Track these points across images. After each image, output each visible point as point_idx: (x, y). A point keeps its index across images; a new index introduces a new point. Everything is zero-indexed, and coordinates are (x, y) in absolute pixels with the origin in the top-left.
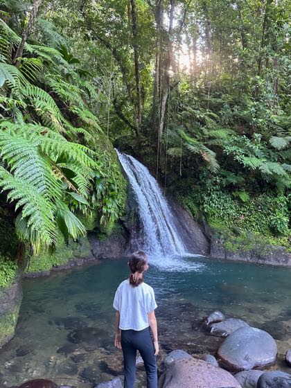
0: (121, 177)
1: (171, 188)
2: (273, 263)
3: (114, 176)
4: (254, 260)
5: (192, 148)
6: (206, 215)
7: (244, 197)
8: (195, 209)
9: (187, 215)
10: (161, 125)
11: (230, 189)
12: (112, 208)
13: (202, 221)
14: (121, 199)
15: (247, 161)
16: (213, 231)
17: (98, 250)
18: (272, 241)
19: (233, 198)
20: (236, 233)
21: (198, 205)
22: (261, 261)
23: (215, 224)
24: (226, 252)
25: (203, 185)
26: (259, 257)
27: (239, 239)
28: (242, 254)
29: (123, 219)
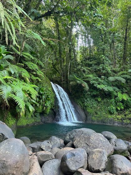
0: (52, 93)
1: (73, 96)
2: (109, 124)
3: (50, 93)
4: (102, 123)
5: (78, 82)
6: (86, 106)
7: (99, 99)
8: (82, 104)
9: (79, 107)
10: (68, 73)
11: (94, 96)
12: (48, 104)
13: (84, 109)
14: (52, 101)
15: (99, 86)
16: (88, 113)
17: (43, 120)
18: (110, 116)
19: (96, 100)
20: (96, 113)
21: (83, 103)
22: (104, 124)
23: (89, 110)
24: (92, 121)
25: (84, 95)
26: (104, 122)
27: (97, 116)
28: (98, 121)
29: (53, 108)
